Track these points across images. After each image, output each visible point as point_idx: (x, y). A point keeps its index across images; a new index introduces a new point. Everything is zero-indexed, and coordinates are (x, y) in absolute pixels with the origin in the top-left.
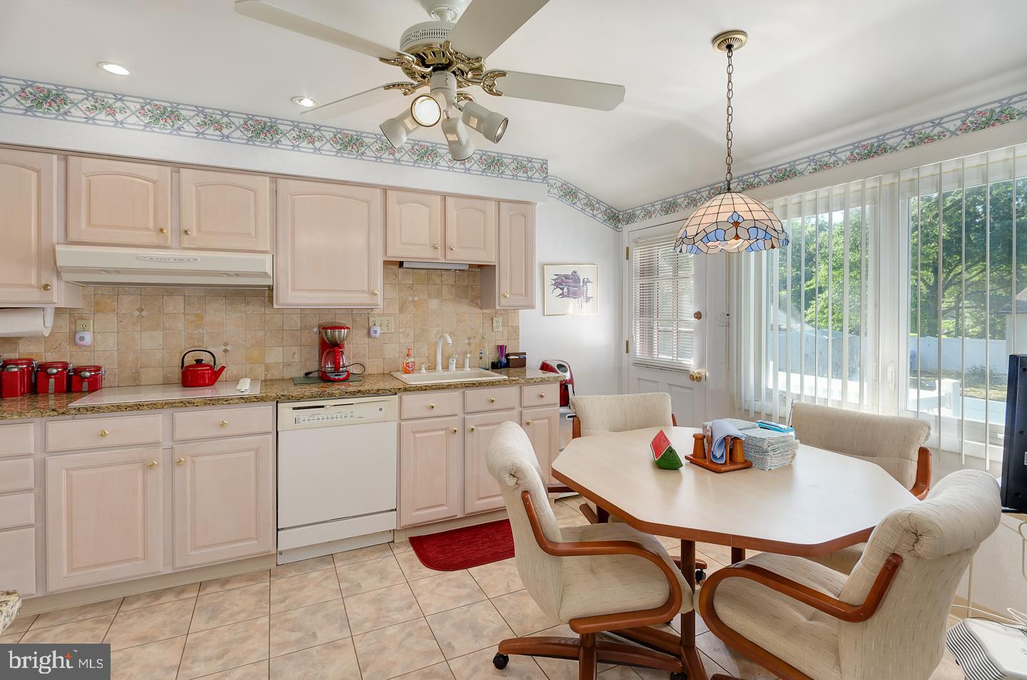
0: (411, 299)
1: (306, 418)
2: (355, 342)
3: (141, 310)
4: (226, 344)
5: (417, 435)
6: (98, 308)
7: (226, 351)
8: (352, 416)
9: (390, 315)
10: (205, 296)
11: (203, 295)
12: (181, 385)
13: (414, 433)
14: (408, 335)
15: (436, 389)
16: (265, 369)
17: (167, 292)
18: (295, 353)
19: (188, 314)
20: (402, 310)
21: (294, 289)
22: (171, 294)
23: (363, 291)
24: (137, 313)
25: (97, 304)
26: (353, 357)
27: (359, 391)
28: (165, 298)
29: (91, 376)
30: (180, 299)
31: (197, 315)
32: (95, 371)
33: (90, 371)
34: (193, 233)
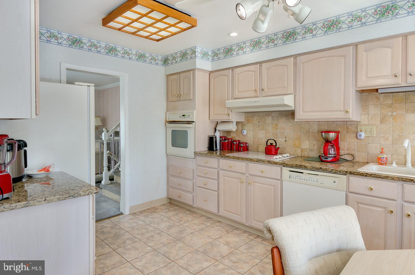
0: (390, 114)
1: (294, 177)
2: (348, 141)
3: (259, 122)
4: (286, 138)
5: (361, 205)
6: (248, 121)
7: (286, 141)
8: (317, 182)
9: (373, 125)
10: (279, 116)
11: (278, 115)
12: (265, 153)
13: (358, 203)
14: (387, 139)
15: (374, 177)
16: (301, 151)
17: (267, 115)
18: (314, 144)
19: (273, 124)
20: (382, 122)
21: (303, 111)
22: (268, 115)
23: (340, 111)
24: (258, 123)
25: (248, 120)
26: (347, 150)
27: (321, 168)
28: (266, 117)
29: (243, 146)
30: (270, 117)
31: (276, 125)
32: (245, 144)
33: (243, 144)
34: (266, 90)
